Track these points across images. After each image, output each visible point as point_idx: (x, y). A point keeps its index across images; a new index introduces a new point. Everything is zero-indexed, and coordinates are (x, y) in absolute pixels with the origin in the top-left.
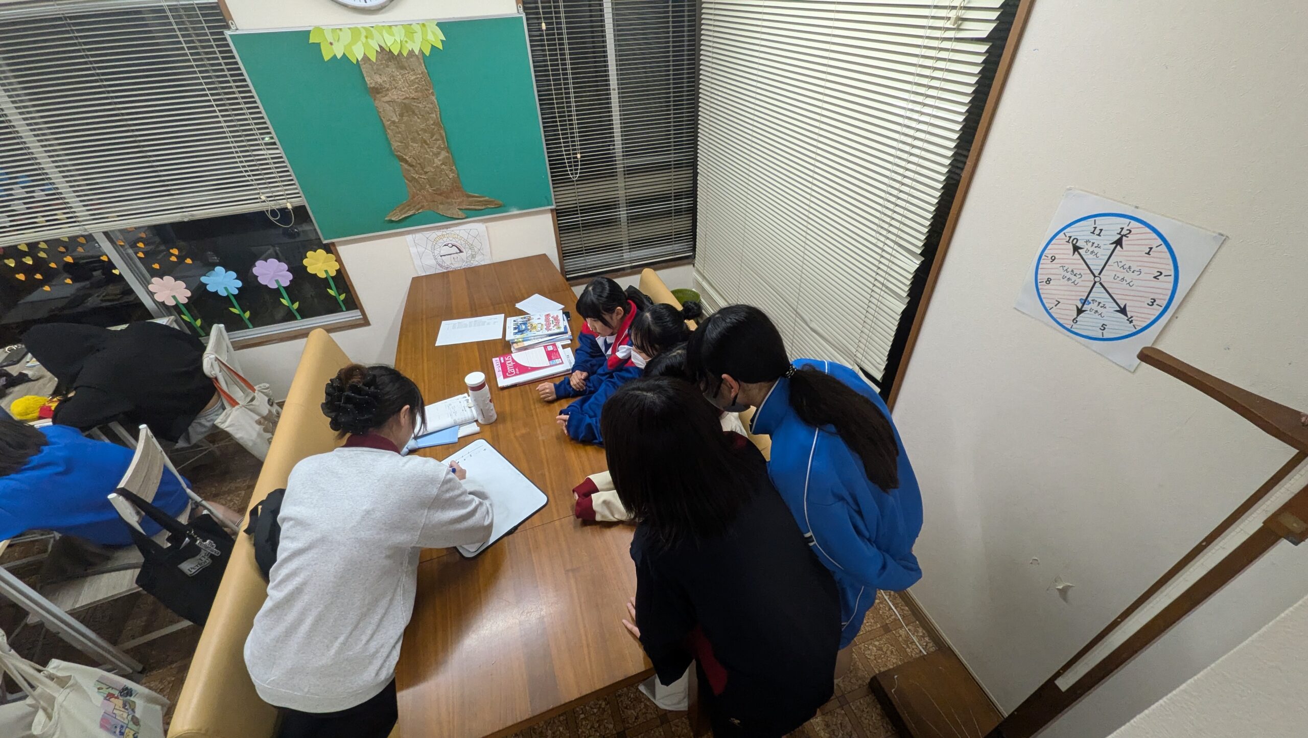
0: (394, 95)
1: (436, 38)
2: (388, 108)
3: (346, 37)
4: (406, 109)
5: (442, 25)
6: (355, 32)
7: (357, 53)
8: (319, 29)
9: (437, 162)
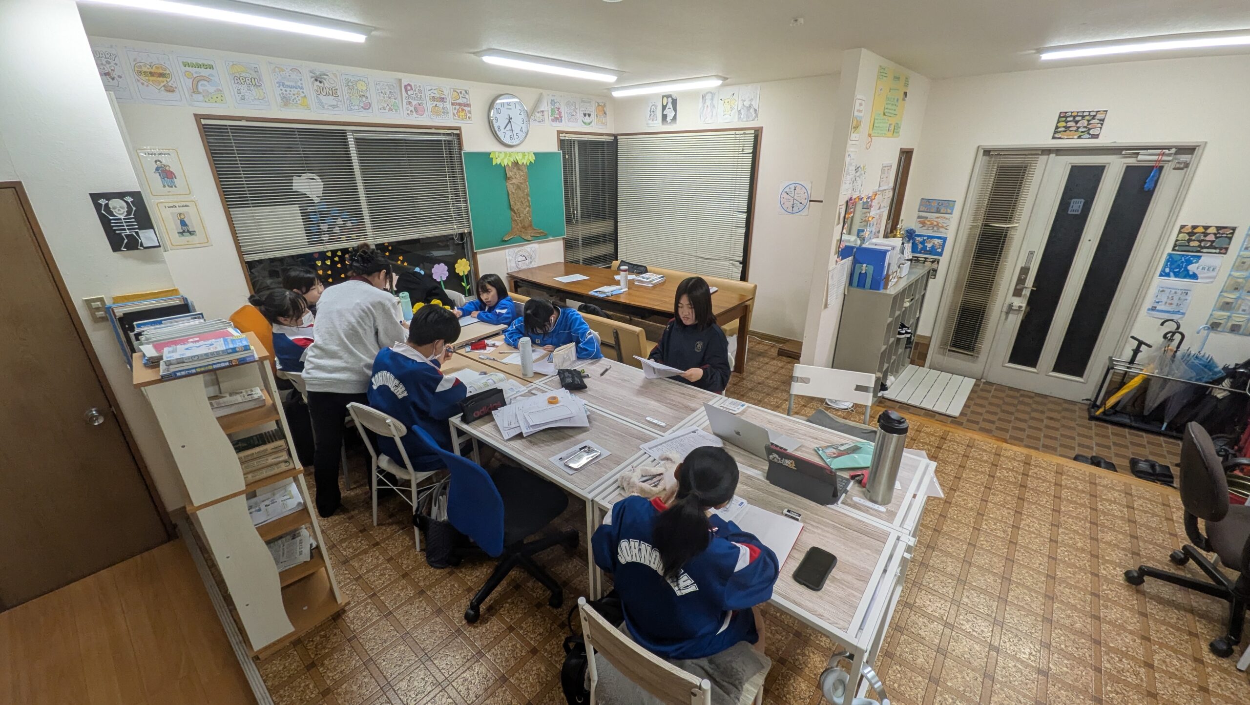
0: (514, 181)
1: (532, 158)
2: (511, 186)
3: (502, 156)
4: (518, 187)
5: (534, 154)
6: (506, 154)
7: (505, 162)
8: (495, 152)
9: (525, 212)
